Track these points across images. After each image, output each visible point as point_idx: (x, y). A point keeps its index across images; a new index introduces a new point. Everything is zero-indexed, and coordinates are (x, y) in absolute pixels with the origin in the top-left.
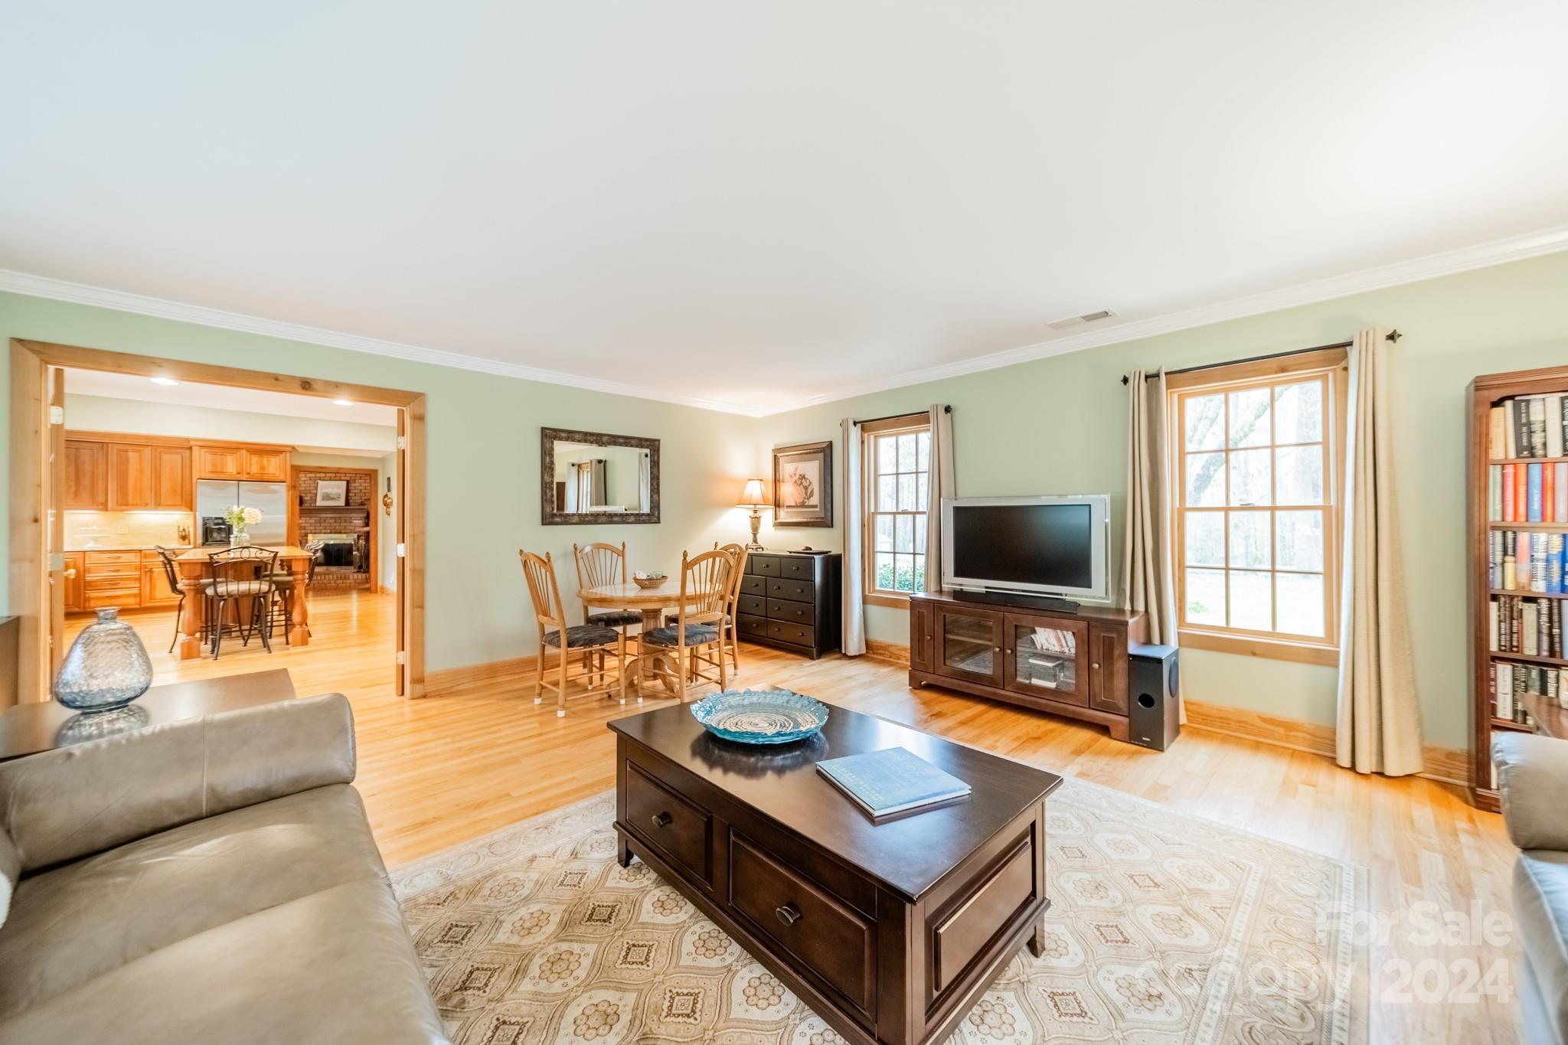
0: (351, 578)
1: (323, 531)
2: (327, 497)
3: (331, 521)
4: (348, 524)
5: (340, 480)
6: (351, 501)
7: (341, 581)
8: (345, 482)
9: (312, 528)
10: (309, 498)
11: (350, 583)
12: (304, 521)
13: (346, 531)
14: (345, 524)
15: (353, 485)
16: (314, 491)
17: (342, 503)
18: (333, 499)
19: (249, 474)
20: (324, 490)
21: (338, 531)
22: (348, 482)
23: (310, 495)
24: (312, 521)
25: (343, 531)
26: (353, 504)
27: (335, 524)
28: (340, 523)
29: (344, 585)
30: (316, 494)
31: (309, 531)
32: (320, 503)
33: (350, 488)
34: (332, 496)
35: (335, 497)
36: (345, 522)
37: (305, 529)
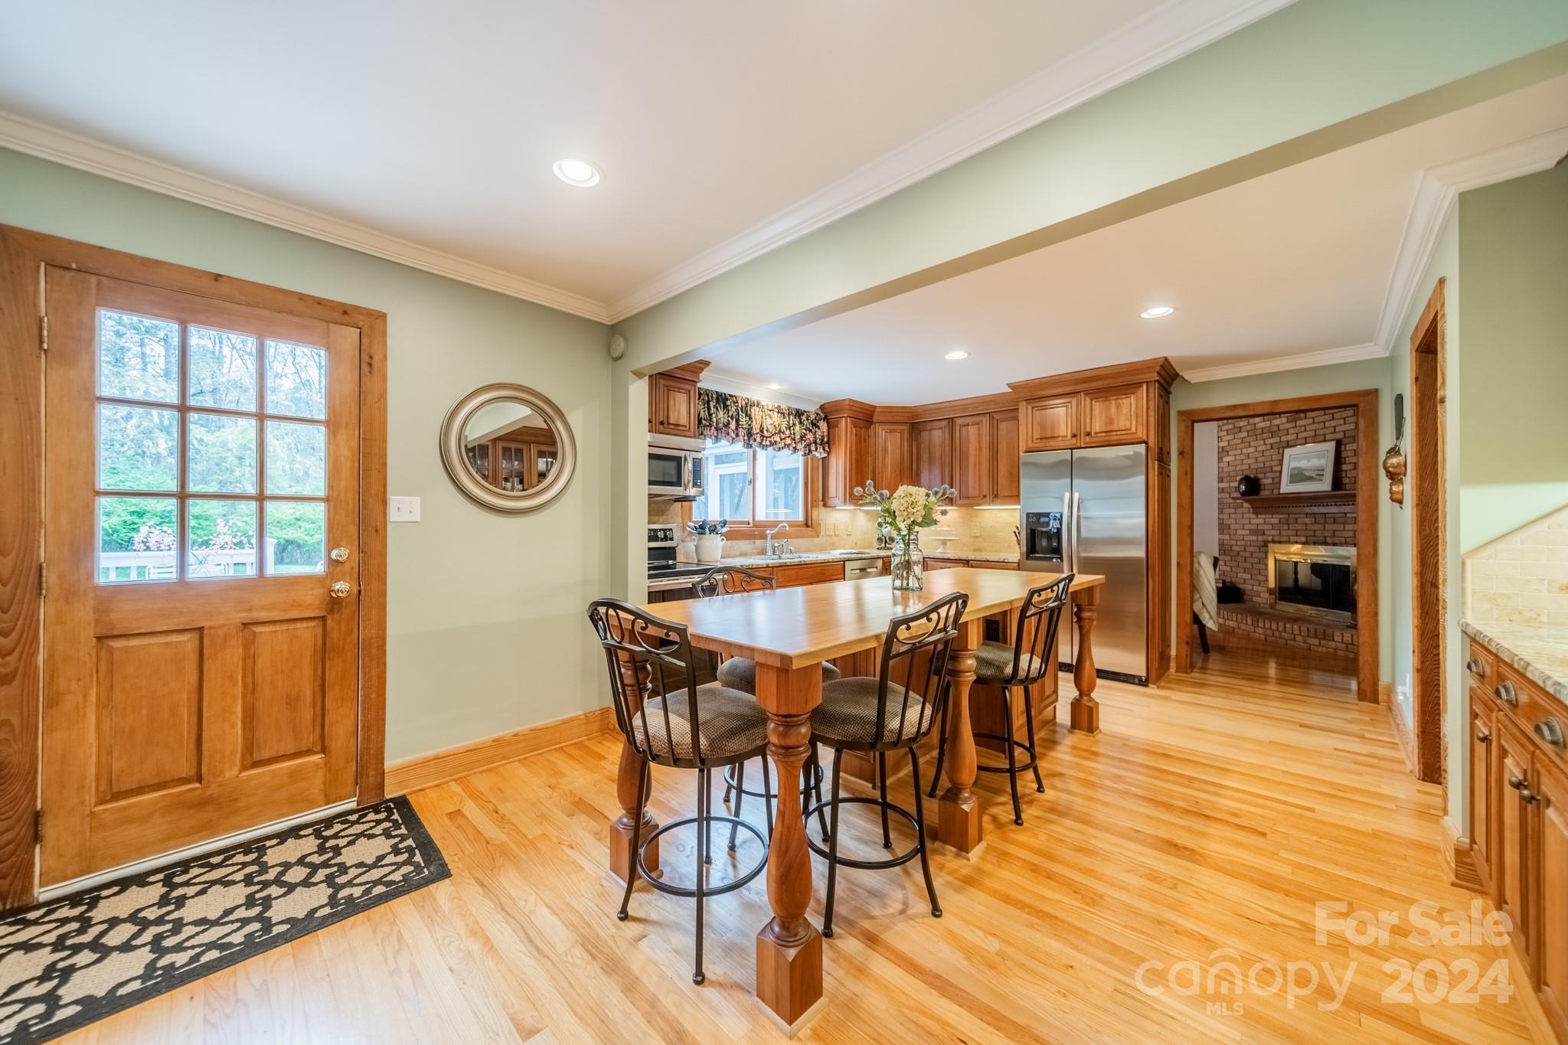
0: (1338, 637)
1: (1293, 539)
2: (1298, 476)
3: (1307, 520)
4: (1341, 527)
5: (1325, 441)
6: (1346, 481)
7: (1316, 641)
8: (1333, 444)
9: (1274, 532)
10: (1269, 481)
11: (1335, 649)
12: (1262, 521)
13: (1336, 540)
14: (1334, 527)
15: (1349, 447)
16: (1278, 468)
17: (1325, 485)
18: (1310, 478)
19: (1089, 434)
20: (1294, 464)
21: (1322, 539)
22: (1339, 443)
23: (1269, 475)
24: (1275, 520)
25: (1329, 540)
26: (1348, 487)
27: (1315, 527)
28: (1325, 523)
29: (1320, 649)
30: (1281, 472)
31: (1270, 538)
32: (1286, 487)
33: (1344, 454)
34: (1308, 474)
35: (1313, 474)
36: (1335, 522)
37: (1264, 534)
